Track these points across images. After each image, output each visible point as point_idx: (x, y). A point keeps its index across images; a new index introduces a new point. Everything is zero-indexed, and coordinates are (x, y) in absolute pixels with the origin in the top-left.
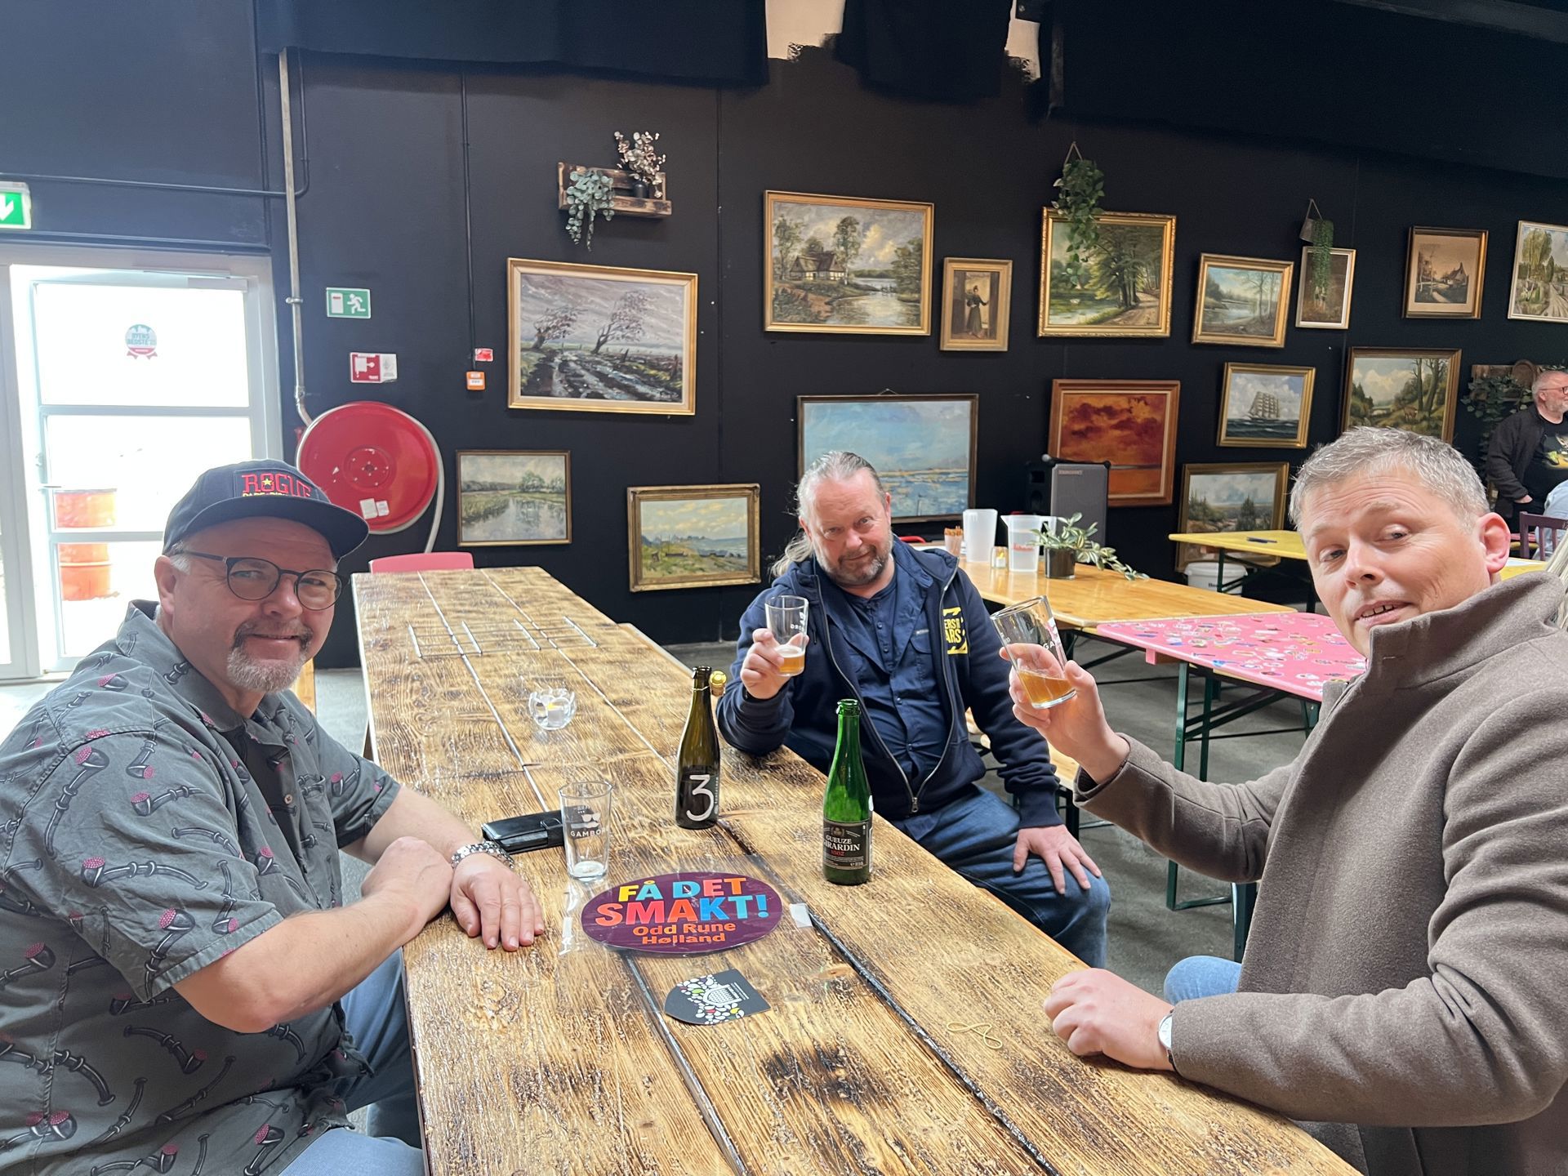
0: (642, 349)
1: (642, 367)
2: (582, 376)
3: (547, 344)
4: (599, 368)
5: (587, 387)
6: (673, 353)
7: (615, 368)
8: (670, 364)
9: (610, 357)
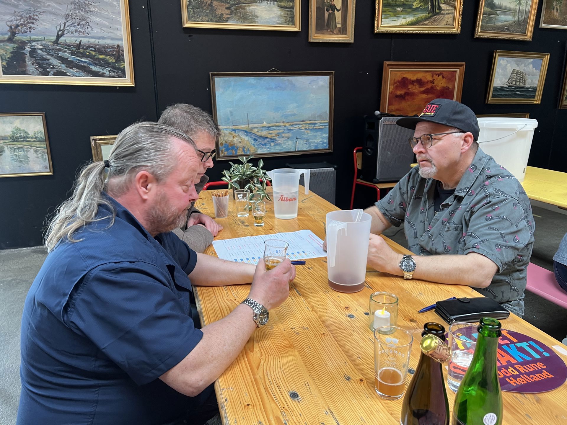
0: (92, 40)
1: (94, 53)
2: (48, 60)
3: (18, 37)
4: (60, 54)
5: (53, 68)
6: (116, 43)
7: (73, 53)
8: (114, 51)
9: (68, 46)
